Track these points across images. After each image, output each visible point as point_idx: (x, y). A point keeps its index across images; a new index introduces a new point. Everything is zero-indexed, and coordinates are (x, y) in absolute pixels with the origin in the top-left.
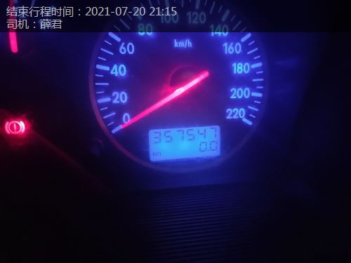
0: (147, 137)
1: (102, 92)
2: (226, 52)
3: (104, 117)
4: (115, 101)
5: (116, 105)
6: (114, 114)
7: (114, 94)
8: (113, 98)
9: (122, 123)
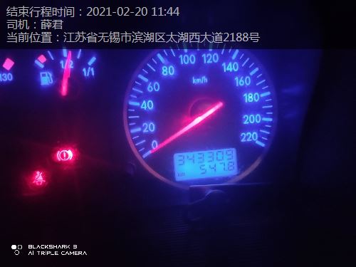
0: (172, 160)
1: (134, 124)
2: (237, 85)
3: (137, 144)
4: (145, 131)
5: (145, 133)
6: (144, 141)
7: (144, 124)
8: (143, 128)
9: (151, 149)
